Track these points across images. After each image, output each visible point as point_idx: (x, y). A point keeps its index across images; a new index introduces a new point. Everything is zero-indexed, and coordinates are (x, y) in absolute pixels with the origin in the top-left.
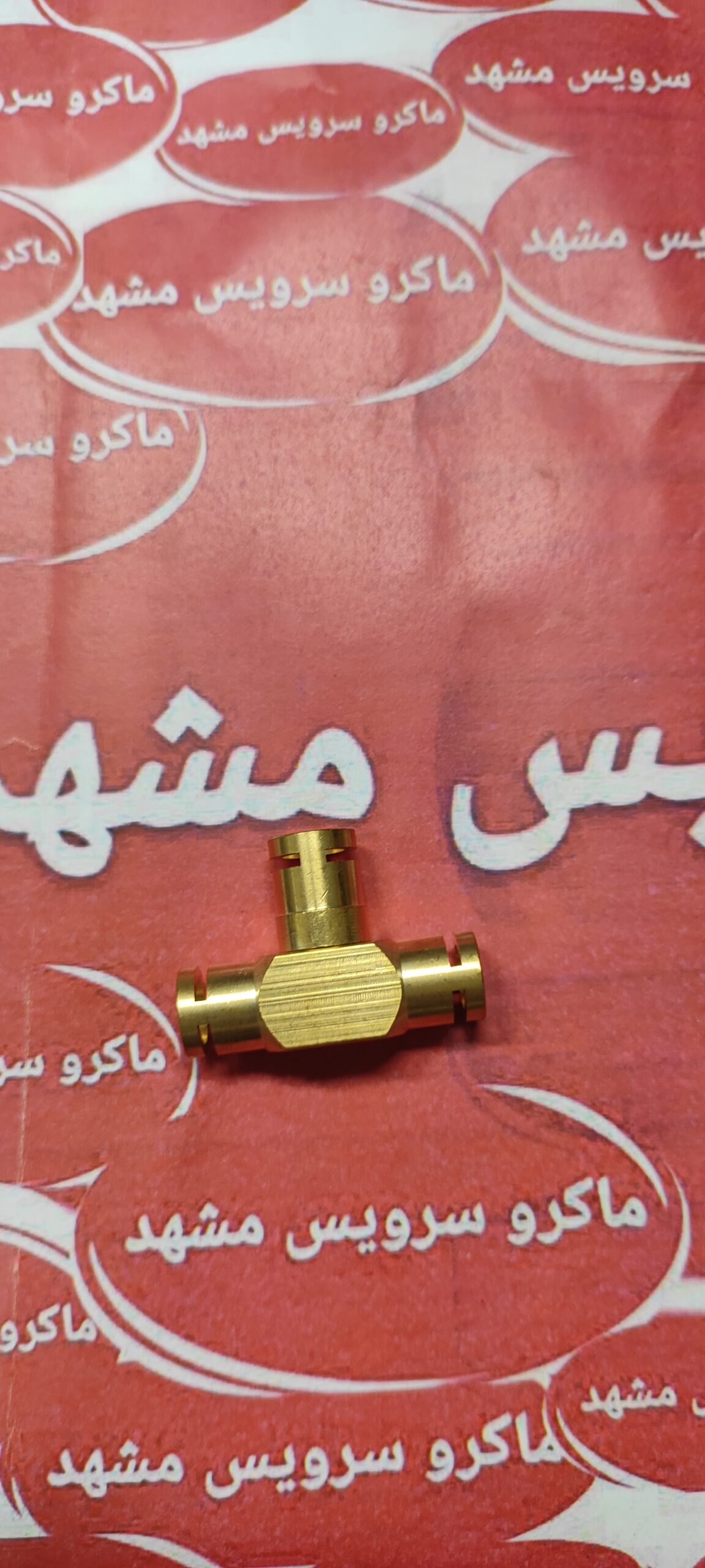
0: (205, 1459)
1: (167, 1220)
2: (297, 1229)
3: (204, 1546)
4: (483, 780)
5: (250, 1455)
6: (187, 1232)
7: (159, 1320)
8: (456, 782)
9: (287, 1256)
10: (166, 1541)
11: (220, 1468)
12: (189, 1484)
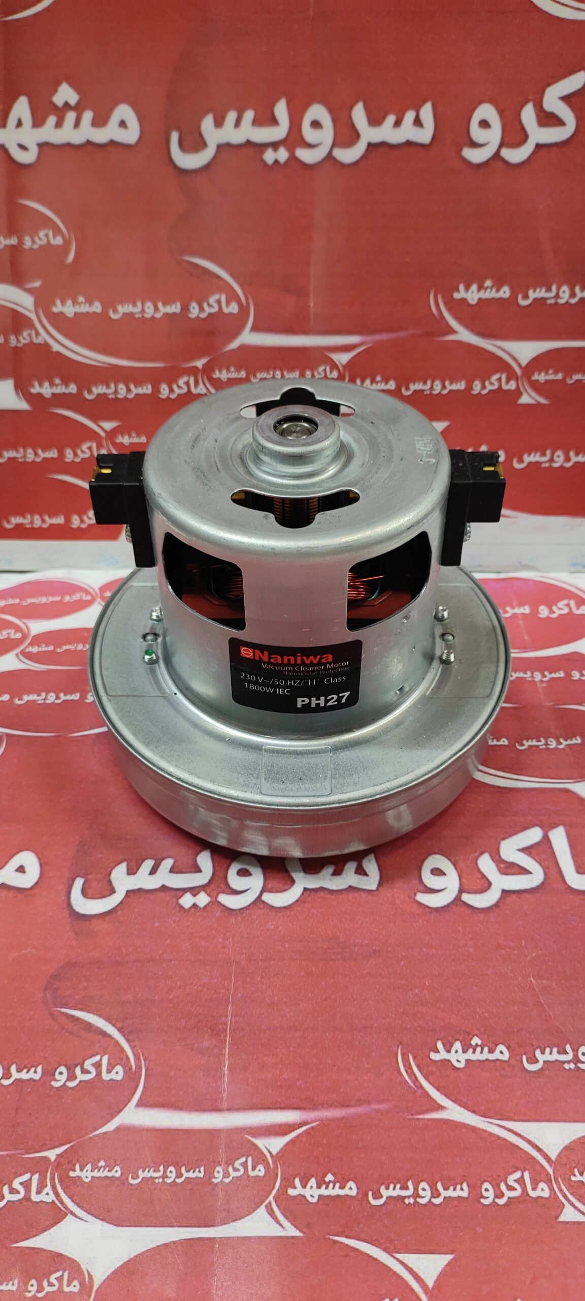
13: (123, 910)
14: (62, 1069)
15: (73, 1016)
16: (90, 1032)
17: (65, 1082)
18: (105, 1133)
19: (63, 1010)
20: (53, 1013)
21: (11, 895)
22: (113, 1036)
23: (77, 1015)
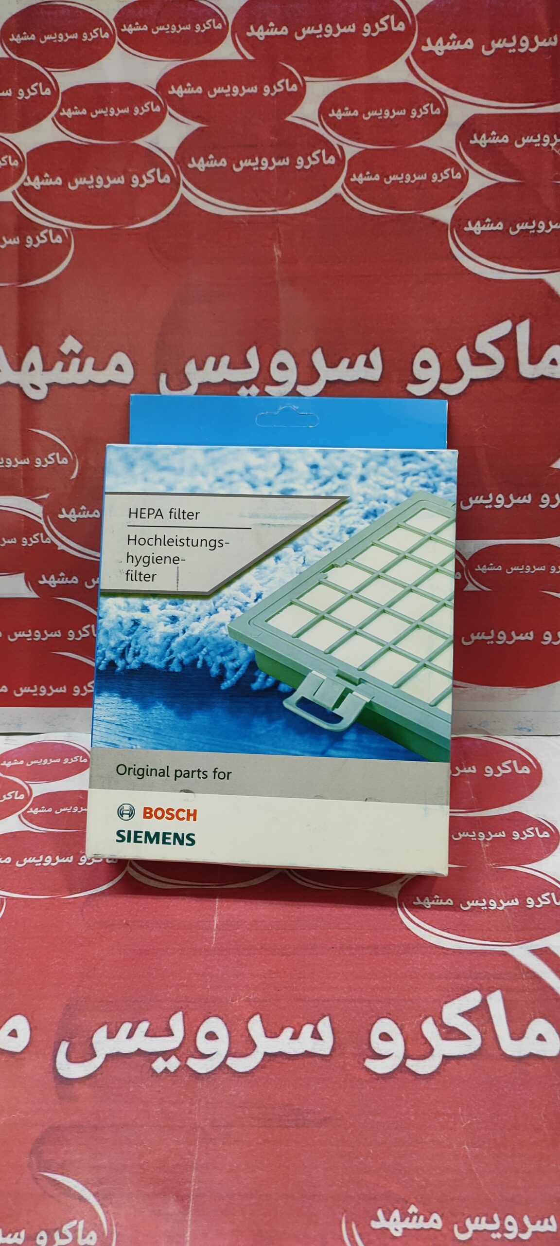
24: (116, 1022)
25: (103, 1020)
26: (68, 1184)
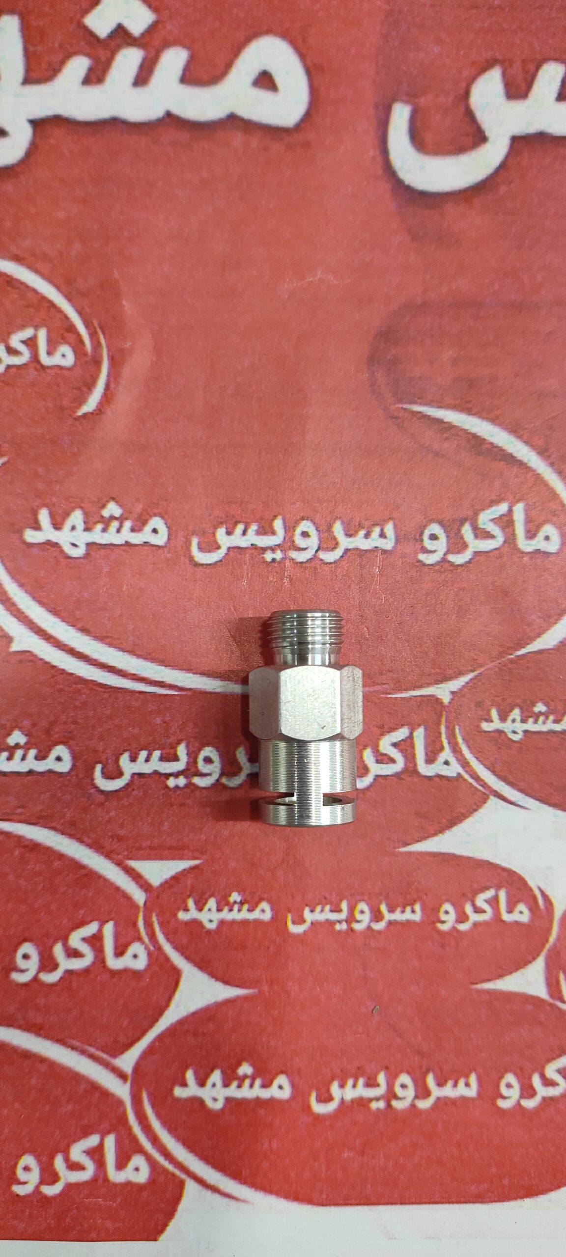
0: (95, 751)
1: (67, 514)
2: (202, 533)
3: (89, 837)
4: (422, 101)
5: (142, 750)
6: (88, 529)
7: (55, 612)
8: (394, 100)
9: (191, 558)
10: (50, 831)
11: (110, 761)
12: (77, 775)
13: (510, 183)
14: (435, 528)
15: (439, 421)
16: (478, 454)
17: (445, 555)
18: (540, 652)
19: (416, 408)
20: (396, 414)
21: (254, 143)
22: (528, 465)
23: (446, 420)
24: (524, 61)
25: (488, 55)
26: (473, 430)
